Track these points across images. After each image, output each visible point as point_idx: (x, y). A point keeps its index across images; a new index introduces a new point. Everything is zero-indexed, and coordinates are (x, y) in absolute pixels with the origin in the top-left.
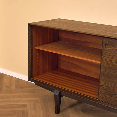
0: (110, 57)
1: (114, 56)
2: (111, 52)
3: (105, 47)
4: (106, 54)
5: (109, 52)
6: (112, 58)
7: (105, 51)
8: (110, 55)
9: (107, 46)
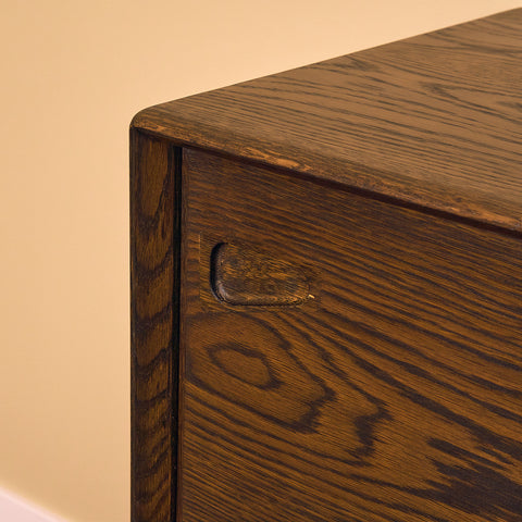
0: (271, 401)
1: (320, 402)
2: (285, 346)
3: (213, 278)
4: (224, 355)
5: (262, 349)
6: (297, 427)
7: (207, 317)
8: (274, 383)
9: (234, 262)
